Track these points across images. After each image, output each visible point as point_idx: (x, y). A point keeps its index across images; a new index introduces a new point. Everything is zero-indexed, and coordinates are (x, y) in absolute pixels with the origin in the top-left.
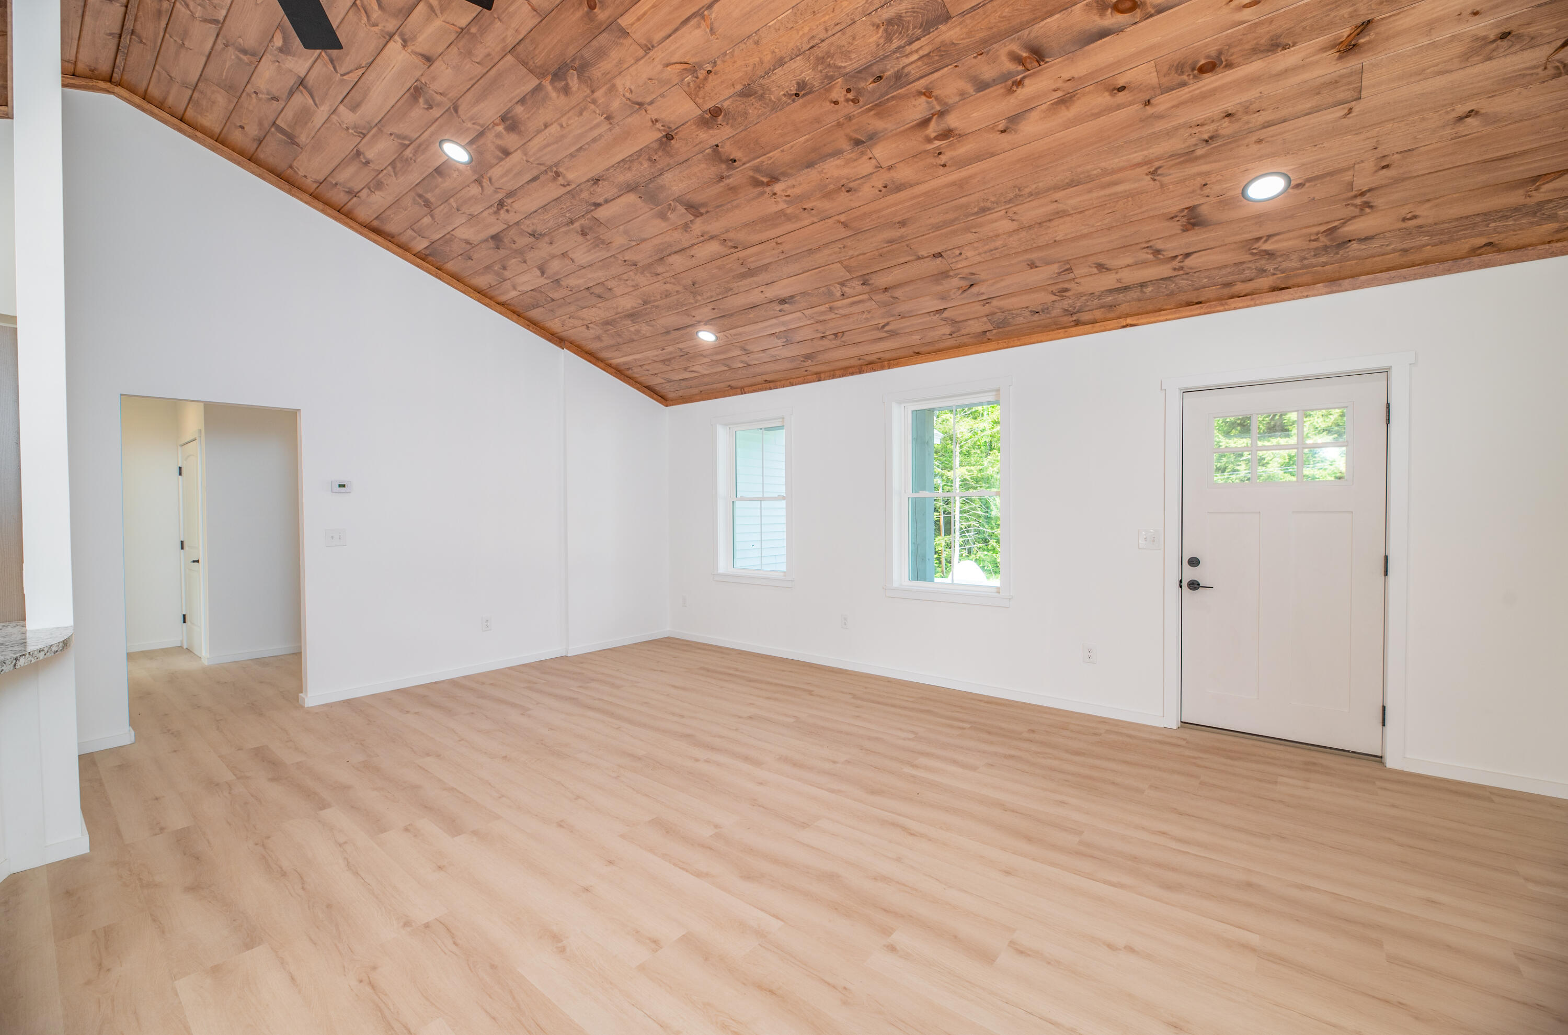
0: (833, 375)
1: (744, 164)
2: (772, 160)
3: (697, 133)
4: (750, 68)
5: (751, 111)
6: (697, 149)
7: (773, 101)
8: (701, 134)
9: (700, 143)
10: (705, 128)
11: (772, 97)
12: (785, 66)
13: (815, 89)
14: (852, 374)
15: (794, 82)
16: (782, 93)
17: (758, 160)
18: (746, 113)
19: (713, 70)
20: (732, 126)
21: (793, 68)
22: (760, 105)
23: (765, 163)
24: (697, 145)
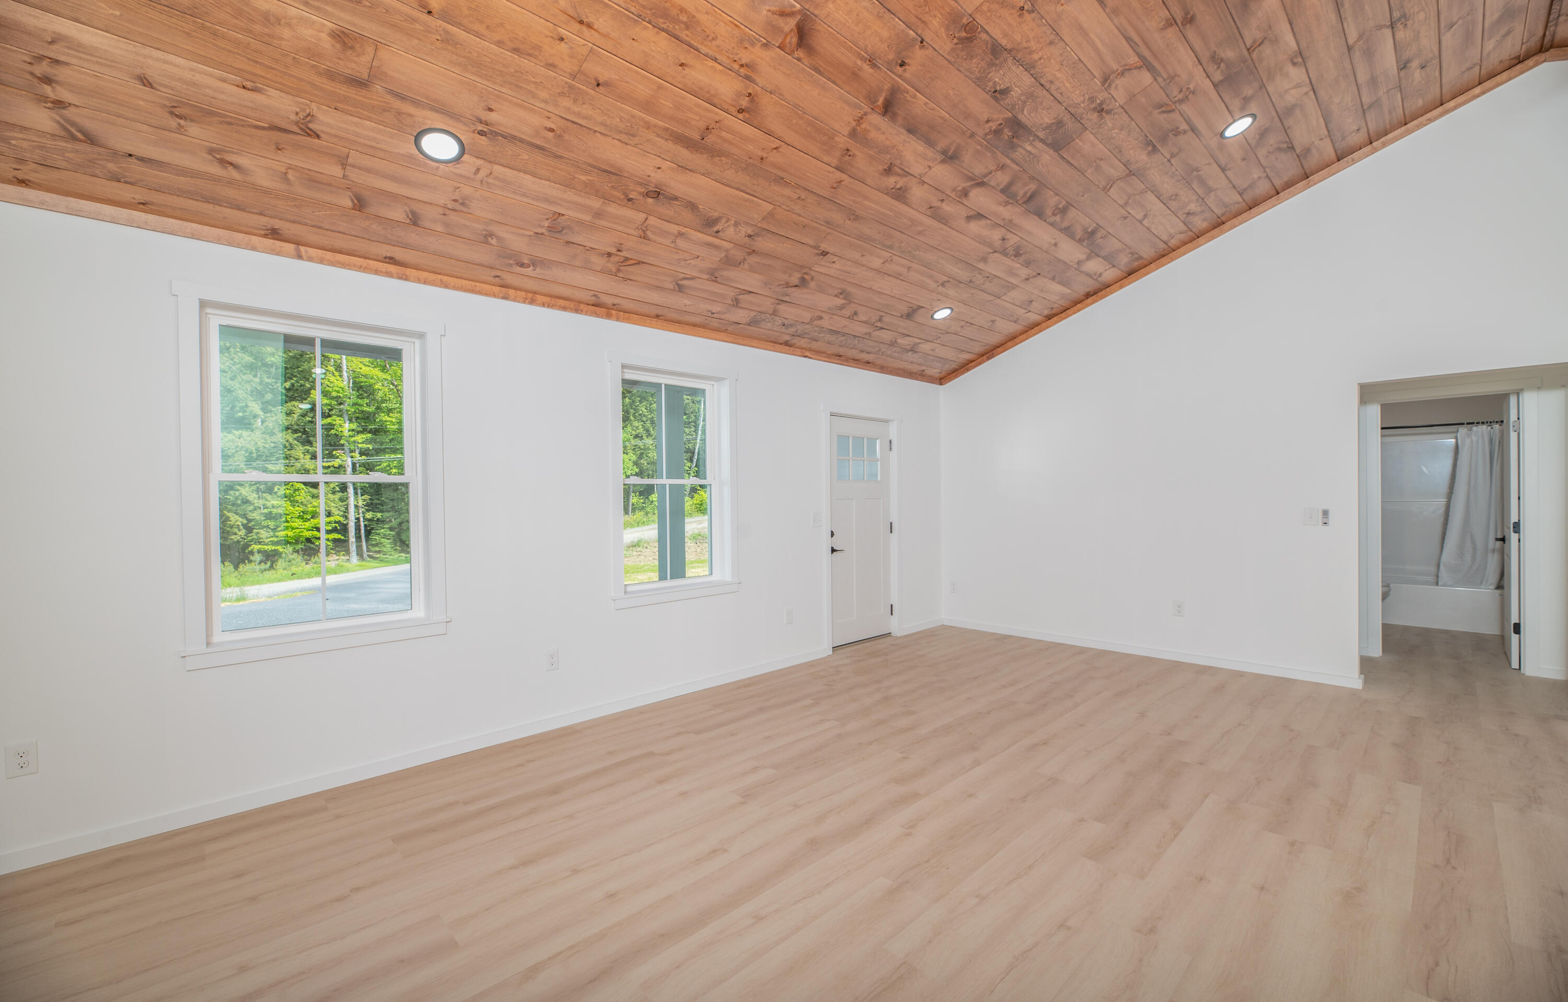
0: (532, 299)
1: (900, 77)
2: (912, 99)
3: (939, 15)
4: (1025, 45)
5: (974, 61)
6: (913, 19)
7: (987, 75)
8: (938, 20)
9: (924, 22)
10: (946, 22)
11: (992, 74)
12: (1026, 73)
13: (1002, 103)
14: (564, 308)
15: (1009, 85)
16: (997, 80)
17: (909, 87)
18: (971, 57)
19: (1024, 11)
20: (953, 50)
21: (1024, 79)
22: (982, 67)
23: (905, 95)
24: (920, 19)
